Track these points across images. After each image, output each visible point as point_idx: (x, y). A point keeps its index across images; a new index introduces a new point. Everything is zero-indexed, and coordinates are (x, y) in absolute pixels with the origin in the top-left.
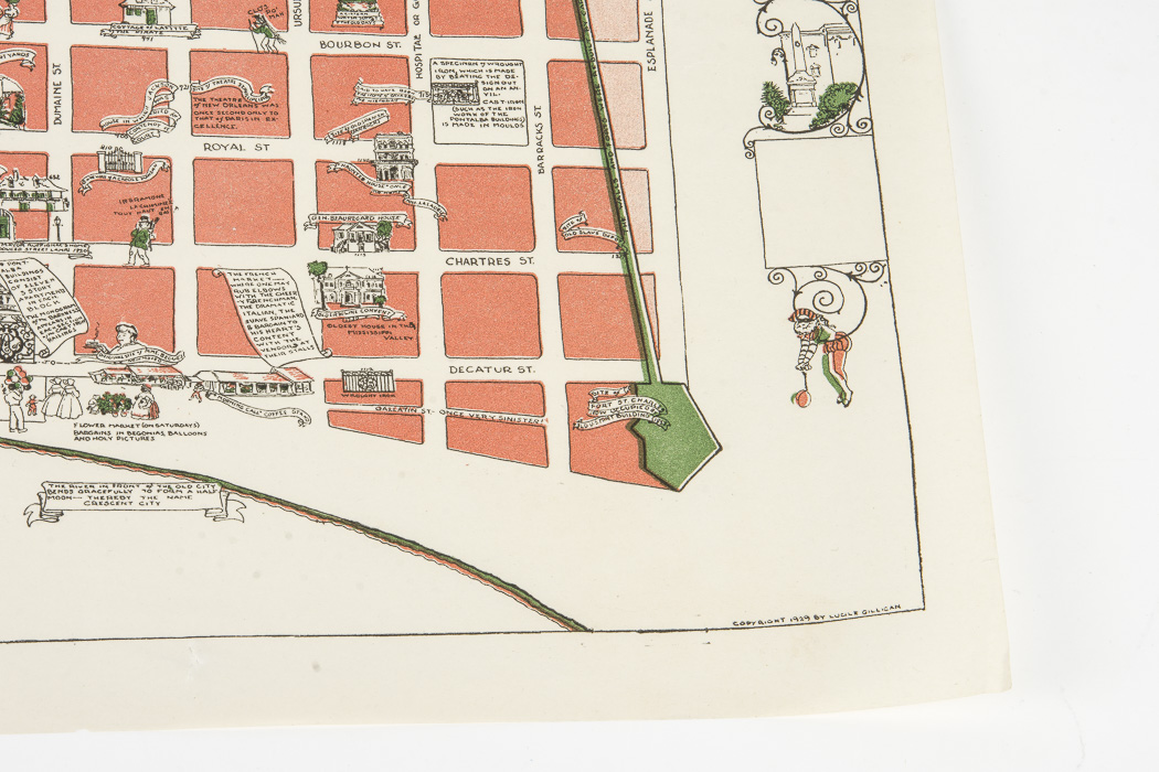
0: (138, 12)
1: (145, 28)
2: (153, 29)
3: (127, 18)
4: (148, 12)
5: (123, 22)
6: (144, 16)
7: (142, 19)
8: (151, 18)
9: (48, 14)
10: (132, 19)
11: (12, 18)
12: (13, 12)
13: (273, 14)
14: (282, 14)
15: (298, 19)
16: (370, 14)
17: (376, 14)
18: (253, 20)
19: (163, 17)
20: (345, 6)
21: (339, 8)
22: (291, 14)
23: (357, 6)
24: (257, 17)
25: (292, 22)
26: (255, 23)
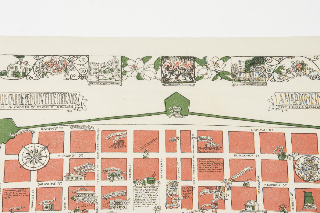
0: (250, 207)
1: (251, 211)
2: (254, 211)
3: (247, 208)
4: (252, 206)
5: (246, 209)
6: (251, 207)
7: (251, 209)
8: (253, 208)
9: (226, 208)
10: (248, 209)
11: (216, 209)
12: (216, 207)
13: (286, 206)
14: (289, 206)
15: (293, 208)
16: (313, 206)
17: (315, 206)
18: (281, 208)
19: (256, 208)
20: (306, 204)
21: (304, 205)
22: (291, 207)
23: (309, 204)
24: (282, 207)
25: (291, 209)
26: (281, 209)
